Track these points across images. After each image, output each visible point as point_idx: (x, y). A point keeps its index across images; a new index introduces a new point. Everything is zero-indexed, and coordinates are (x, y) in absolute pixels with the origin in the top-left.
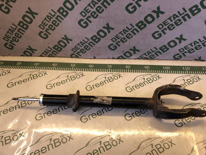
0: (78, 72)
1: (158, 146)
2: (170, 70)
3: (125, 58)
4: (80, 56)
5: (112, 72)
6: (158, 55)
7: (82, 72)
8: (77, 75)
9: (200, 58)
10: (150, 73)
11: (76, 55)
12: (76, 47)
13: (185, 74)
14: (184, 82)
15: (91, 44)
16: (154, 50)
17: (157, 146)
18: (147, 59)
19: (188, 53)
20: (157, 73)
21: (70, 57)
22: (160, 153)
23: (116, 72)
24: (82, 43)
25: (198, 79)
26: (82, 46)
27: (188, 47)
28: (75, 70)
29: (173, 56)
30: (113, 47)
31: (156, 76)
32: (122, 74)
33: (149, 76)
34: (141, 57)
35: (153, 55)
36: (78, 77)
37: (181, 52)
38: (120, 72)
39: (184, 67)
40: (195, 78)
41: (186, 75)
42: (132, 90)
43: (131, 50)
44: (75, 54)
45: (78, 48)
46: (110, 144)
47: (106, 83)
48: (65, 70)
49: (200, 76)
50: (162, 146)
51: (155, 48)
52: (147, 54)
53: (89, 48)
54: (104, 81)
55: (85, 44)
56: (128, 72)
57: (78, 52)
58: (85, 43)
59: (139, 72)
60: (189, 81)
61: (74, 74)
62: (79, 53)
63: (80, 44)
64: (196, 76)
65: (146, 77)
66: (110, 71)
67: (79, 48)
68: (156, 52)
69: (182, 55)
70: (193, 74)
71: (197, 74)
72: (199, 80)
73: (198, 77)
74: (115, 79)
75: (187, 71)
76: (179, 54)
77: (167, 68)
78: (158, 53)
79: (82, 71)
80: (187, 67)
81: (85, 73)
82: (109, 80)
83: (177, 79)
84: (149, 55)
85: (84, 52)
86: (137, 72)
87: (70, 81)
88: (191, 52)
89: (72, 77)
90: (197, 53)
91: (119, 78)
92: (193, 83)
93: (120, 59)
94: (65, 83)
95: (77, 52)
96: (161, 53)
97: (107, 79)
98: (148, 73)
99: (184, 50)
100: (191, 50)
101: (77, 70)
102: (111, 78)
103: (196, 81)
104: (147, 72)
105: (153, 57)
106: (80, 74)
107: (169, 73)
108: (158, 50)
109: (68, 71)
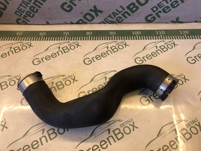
0: (25, 42)
1: (117, 132)
2: (141, 35)
3: (86, 23)
4: (29, 21)
5: (69, 41)
6: (126, 17)
7: (29, 42)
8: (23, 46)
9: (177, 19)
10: (116, 40)
11: (23, 20)
12: (20, 9)
13: (158, 39)
14: (156, 50)
15: (37, 3)
16: (120, 10)
17: (115, 132)
18: (113, 24)
19: (163, 13)
20: (124, 39)
21: (16, 23)
22: (118, 139)
23: (74, 40)
24: (26, 3)
25: (173, 45)
26: (26, 7)
27: (163, 4)
28: (21, 40)
29: (145, 18)
30: (68, 7)
31: (123, 44)
32: (80, 42)
33: (114, 44)
34: (106, 20)
35: (120, 17)
36: (24, 48)
37: (154, 11)
38: (78, 40)
39: (158, 31)
40: (170, 43)
41: (160, 40)
42: (92, 62)
43: (91, 10)
44: (21, 19)
45: (22, 10)
46: (55, 132)
47: (59, 55)
48: (9, 40)
49: (176, 41)
50: (122, 131)
51: (121, 7)
52: (112, 16)
53: (36, 9)
54: (58, 52)
55: (29, 4)
56: (88, 40)
57: (25, 16)
58: (28, 2)
59: (102, 40)
60: (162, 48)
61: (19, 45)
62: (26, 18)
63: (23, 4)
64: (172, 41)
65: (109, 46)
66: (66, 40)
67: (24, 11)
68: (123, 13)
69: (156, 16)
70: (168, 39)
71: (173, 39)
72: (175, 46)
73: (174, 42)
74: (72, 48)
75: (161, 35)
76: (152, 15)
77: (138, 33)
78: (126, 15)
79: (31, 40)
80: (161, 30)
81: (33, 43)
82: (64, 50)
83: (147, 45)
84: (116, 18)
85: (31, 15)
86: (100, 40)
87: (13, 54)
88: (167, 11)
89: (16, 49)
90: (174, 13)
91: (77, 47)
92: (167, 50)
93: (80, 24)
94: (6, 56)
95: (22, 16)
96: (129, 15)
97: (61, 49)
98: (113, 41)
99: (157, 9)
100: (166, 8)
101: (23, 40)
102: (66, 48)
103: (171, 47)
104: (112, 39)
105: (120, 20)
106: (27, 44)
107: (139, 39)
108: (125, 10)
109: (12, 42)
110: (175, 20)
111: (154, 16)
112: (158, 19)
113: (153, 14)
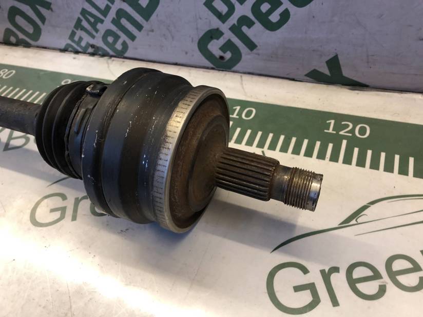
110: (327, 72)
111: (229, 40)
112: (249, 54)
113: (221, 29)
